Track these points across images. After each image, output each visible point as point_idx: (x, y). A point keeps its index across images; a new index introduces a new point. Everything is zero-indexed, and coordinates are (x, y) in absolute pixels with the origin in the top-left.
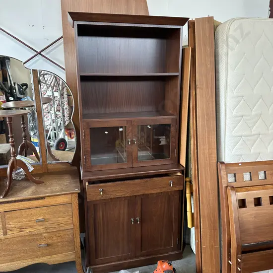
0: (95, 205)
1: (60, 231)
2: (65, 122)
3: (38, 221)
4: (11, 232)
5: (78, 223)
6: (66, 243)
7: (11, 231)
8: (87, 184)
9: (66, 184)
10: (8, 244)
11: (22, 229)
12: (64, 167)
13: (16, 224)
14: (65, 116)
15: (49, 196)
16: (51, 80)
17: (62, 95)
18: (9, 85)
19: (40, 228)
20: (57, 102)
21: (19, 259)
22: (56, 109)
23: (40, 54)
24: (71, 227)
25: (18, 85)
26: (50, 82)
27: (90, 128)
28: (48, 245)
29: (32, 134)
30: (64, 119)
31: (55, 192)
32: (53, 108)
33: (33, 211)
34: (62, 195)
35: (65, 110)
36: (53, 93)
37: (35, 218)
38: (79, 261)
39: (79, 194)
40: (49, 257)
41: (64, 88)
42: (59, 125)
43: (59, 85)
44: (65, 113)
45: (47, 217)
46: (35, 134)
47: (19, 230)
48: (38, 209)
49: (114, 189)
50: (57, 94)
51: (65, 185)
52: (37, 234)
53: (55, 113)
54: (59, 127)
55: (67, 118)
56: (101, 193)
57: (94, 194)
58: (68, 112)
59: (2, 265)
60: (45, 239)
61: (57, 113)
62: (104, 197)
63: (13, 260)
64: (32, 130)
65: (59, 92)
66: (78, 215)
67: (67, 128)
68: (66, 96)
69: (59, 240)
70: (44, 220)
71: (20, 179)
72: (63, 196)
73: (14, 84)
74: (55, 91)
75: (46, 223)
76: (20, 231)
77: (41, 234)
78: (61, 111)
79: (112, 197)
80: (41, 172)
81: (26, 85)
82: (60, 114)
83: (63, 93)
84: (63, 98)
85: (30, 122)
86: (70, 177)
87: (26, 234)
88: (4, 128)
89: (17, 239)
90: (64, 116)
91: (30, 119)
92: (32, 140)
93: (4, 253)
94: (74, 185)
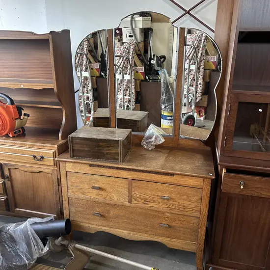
0: (230, 198)
1: (185, 215)
2: (197, 98)
3: (163, 199)
4: (135, 202)
5: (207, 213)
6: (189, 230)
7: (135, 200)
8: (224, 171)
9: (197, 164)
10: (132, 213)
11: (146, 201)
12: (196, 144)
13: (141, 195)
14: (198, 92)
15: (178, 174)
16: (190, 52)
17: (198, 68)
18: (149, 56)
19: (164, 206)
20: (192, 76)
21: (139, 231)
22: (189, 84)
23: (188, 13)
24: (198, 215)
25: (157, 56)
26: (189, 54)
27: (240, 103)
28: (170, 227)
29: (163, 107)
30: (196, 95)
31: (186, 171)
32: (187, 82)
33: (160, 186)
34: (193, 176)
35: (199, 86)
36: (189, 66)
37: (160, 194)
38: (200, 254)
39: (212, 180)
40: (169, 239)
41: (201, 61)
42: (190, 100)
43: (197, 57)
44: (199, 89)
45: (173, 196)
46: (165, 107)
47: (143, 201)
48: (164, 185)
49: (260, 186)
50: (193, 67)
51: (197, 166)
52: (160, 212)
53: (188, 87)
54: (190, 103)
55: (199, 95)
56: (242, 187)
57: (232, 185)
58: (201, 88)
59: (124, 231)
60: (167, 219)
61: (190, 88)
62: (244, 193)
63: (133, 230)
64: (164, 103)
65: (196, 65)
66: (208, 204)
67: (198, 106)
68: (202, 70)
69: (181, 225)
70: (170, 199)
71: (150, 149)
72: (194, 178)
73: (154, 56)
74: (192, 64)
75: (171, 202)
76: (145, 203)
77: (163, 213)
78: (194, 87)
79: (256, 194)
80: (171, 145)
81: (164, 57)
82: (193, 89)
83: (200, 66)
84: (199, 73)
85: (163, 94)
86: (203, 158)
87: (149, 208)
88: (139, 99)
89: (140, 210)
90: (196, 92)
91: (163, 92)
92: (162, 113)
93: (126, 221)
94: (208, 168)
